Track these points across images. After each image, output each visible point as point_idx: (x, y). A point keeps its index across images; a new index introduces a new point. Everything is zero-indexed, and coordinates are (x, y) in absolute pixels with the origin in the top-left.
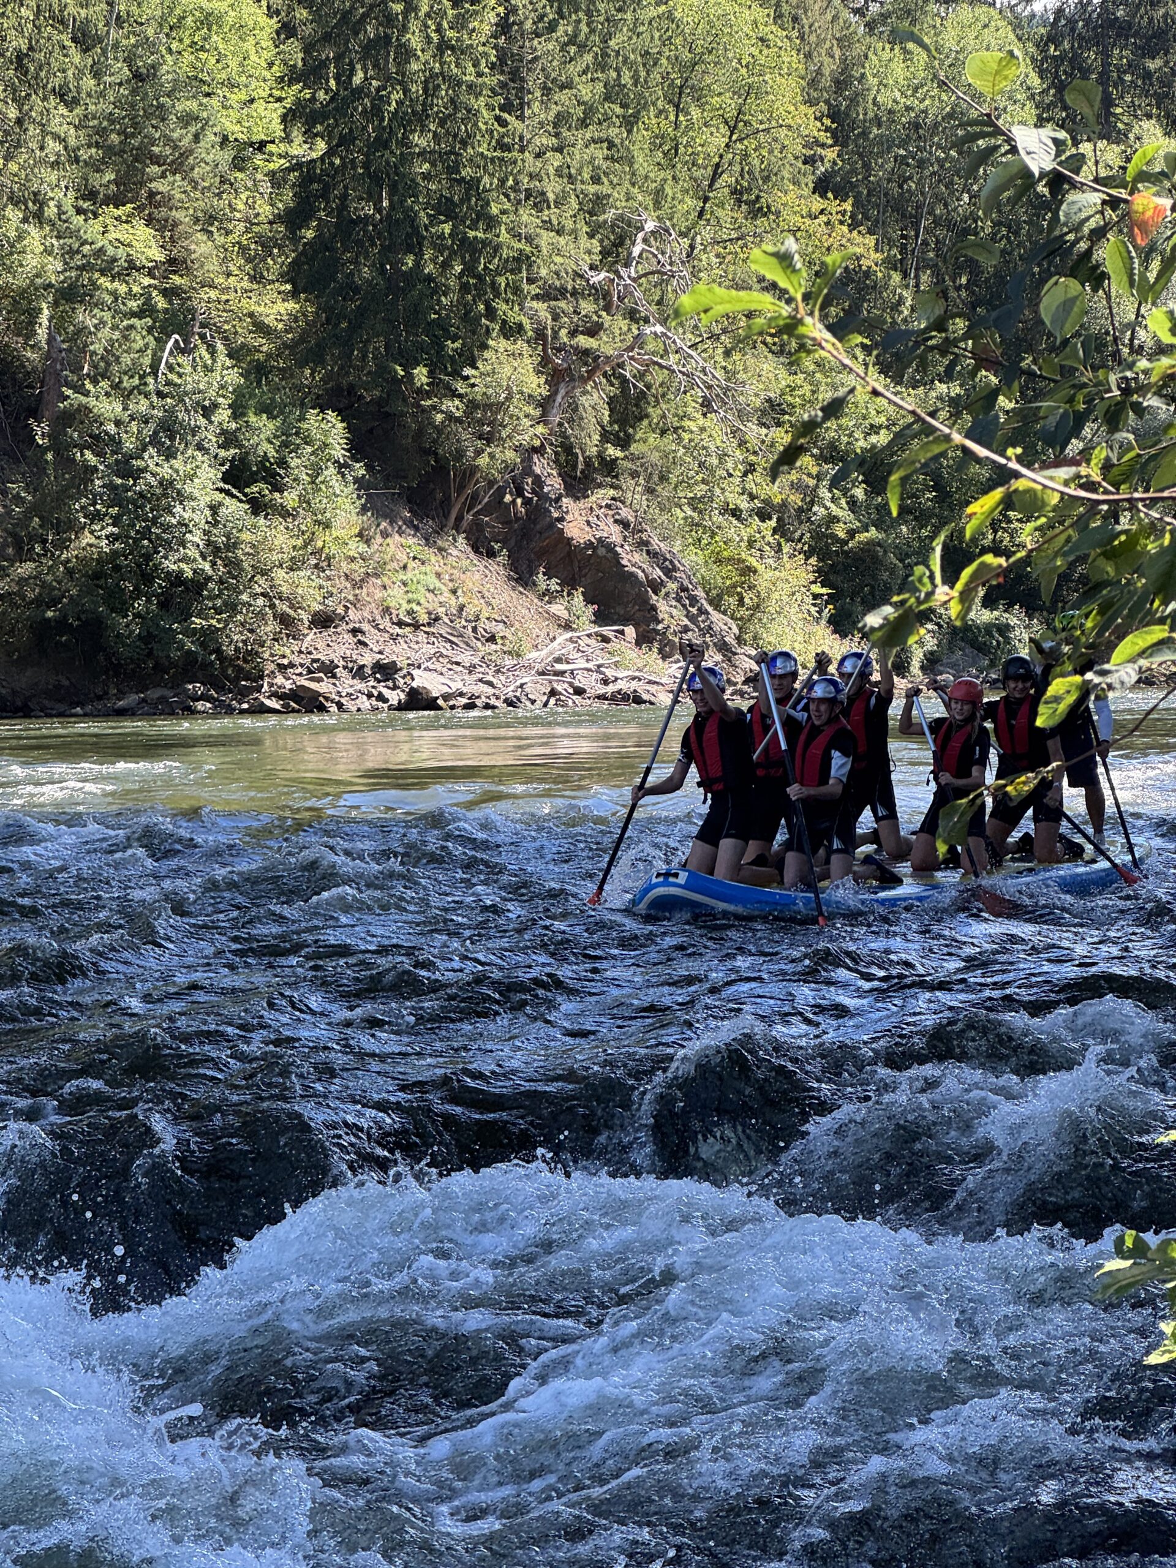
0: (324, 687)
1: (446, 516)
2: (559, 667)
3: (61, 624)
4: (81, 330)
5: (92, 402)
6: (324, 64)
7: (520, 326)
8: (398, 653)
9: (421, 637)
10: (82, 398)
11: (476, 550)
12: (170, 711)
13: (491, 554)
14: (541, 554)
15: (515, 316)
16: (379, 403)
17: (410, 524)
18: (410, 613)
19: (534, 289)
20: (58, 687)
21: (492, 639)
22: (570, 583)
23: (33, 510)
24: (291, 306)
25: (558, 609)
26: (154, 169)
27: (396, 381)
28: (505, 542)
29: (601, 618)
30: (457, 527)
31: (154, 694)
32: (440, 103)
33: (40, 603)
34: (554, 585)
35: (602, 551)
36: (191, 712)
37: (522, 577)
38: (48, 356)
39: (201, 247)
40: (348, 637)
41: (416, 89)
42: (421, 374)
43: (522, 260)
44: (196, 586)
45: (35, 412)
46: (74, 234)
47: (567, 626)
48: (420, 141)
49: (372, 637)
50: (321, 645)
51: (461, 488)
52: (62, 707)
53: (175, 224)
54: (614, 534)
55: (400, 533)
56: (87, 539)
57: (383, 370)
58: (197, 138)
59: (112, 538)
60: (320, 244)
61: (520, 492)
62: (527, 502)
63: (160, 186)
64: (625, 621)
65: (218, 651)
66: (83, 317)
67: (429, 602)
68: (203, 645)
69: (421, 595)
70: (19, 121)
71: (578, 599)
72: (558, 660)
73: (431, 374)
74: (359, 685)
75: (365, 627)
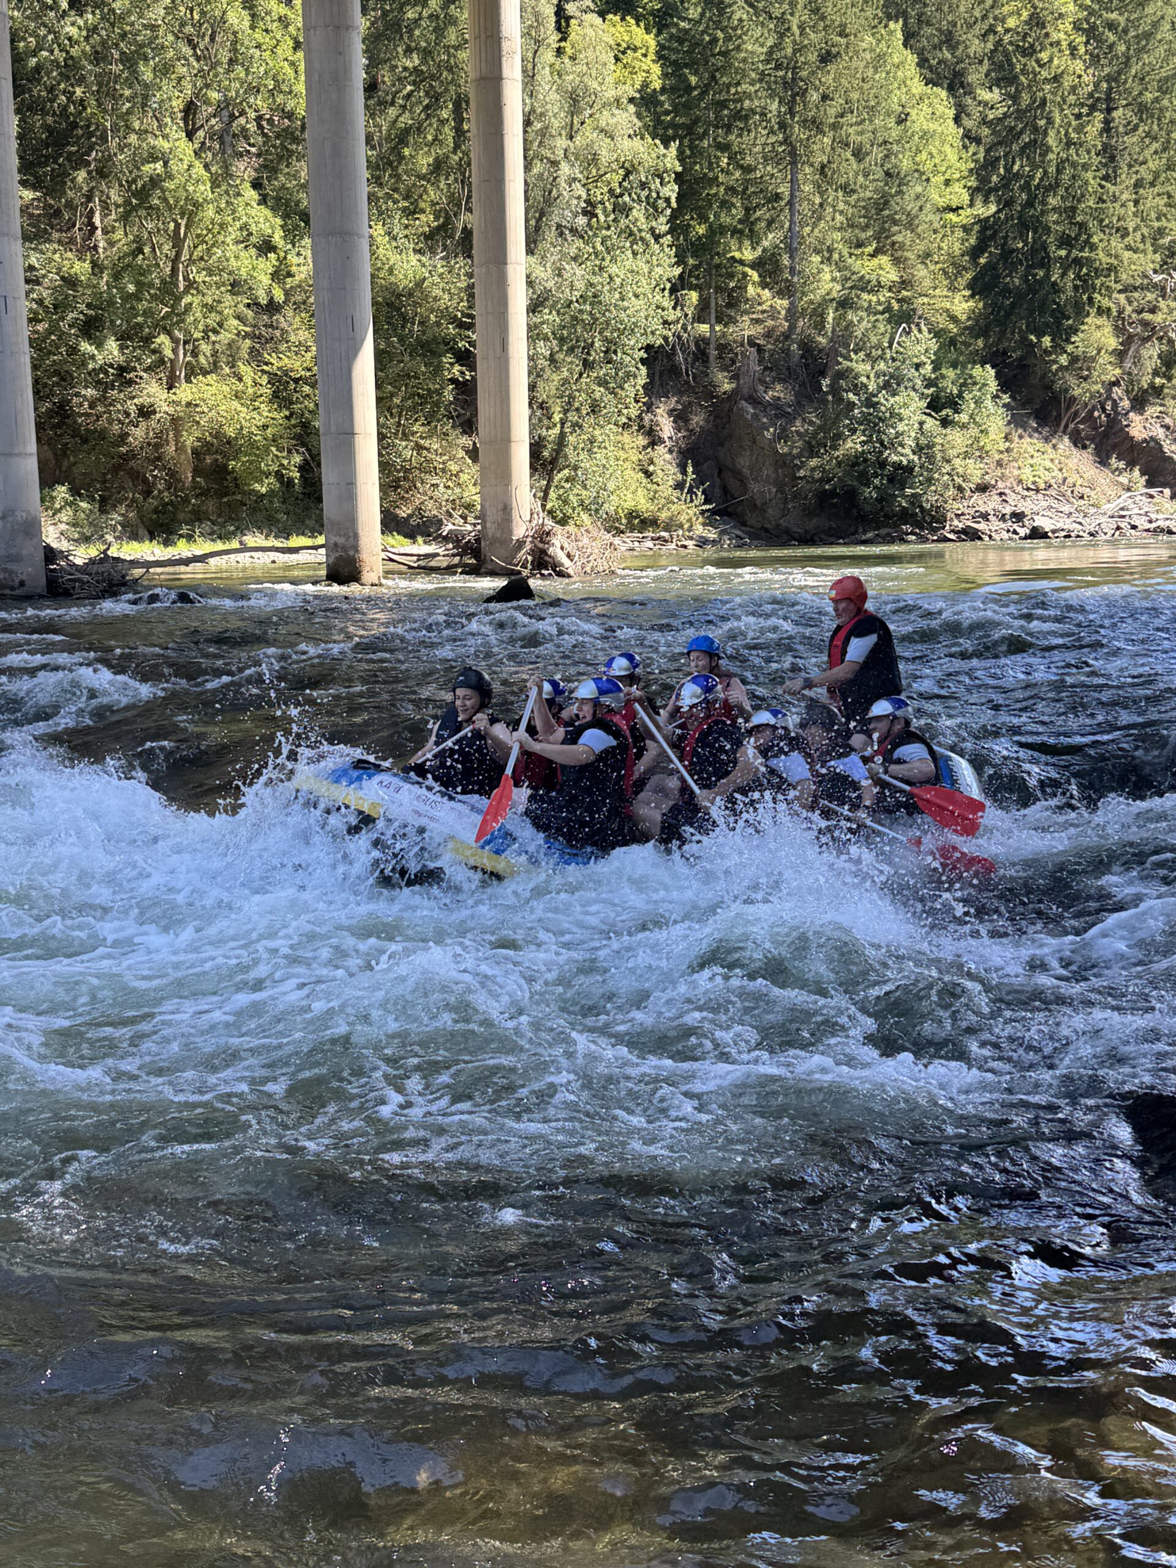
0: (982, 526)
1: (1058, 425)
2: (1122, 513)
3: (833, 493)
4: (851, 323)
5: (854, 365)
6: (998, 159)
7: (1109, 309)
8: (1025, 507)
9: (1040, 496)
10: (849, 363)
11: (1076, 445)
12: (892, 541)
13: (1085, 447)
14: (1114, 447)
15: (1106, 303)
16: (1021, 359)
17: (1036, 430)
18: (1034, 483)
19: (1119, 287)
20: (830, 528)
21: (1082, 497)
22: (1131, 464)
23: (821, 428)
24: (971, 304)
25: (1124, 479)
26: (896, 228)
27: (1032, 345)
28: (1092, 440)
29: (1150, 484)
30: (1064, 432)
31: (883, 531)
32: (1065, 177)
33: (821, 480)
34: (1122, 465)
35: (1152, 444)
36: (903, 541)
37: (1102, 460)
38: (831, 340)
39: (921, 272)
40: (996, 497)
41: (1052, 169)
42: (1047, 341)
43: (1112, 269)
44: (909, 469)
45: (823, 373)
46: (846, 268)
47: (1129, 489)
48: (1053, 201)
49: (1011, 498)
50: (980, 502)
51: (1068, 408)
52: (832, 540)
53: (906, 259)
54: (1160, 433)
55: (1030, 436)
56: (849, 444)
57: (1024, 338)
58: (921, 209)
59: (863, 443)
60: (990, 266)
61: (1104, 410)
62: (1108, 416)
63: (899, 238)
64: (1164, 485)
65: (921, 507)
66: (851, 316)
67: (1046, 475)
68: (912, 503)
69: (1041, 472)
70: (821, 205)
71: (1136, 472)
72: (1122, 509)
73: (1053, 340)
74: (1002, 525)
75: (1007, 491)
